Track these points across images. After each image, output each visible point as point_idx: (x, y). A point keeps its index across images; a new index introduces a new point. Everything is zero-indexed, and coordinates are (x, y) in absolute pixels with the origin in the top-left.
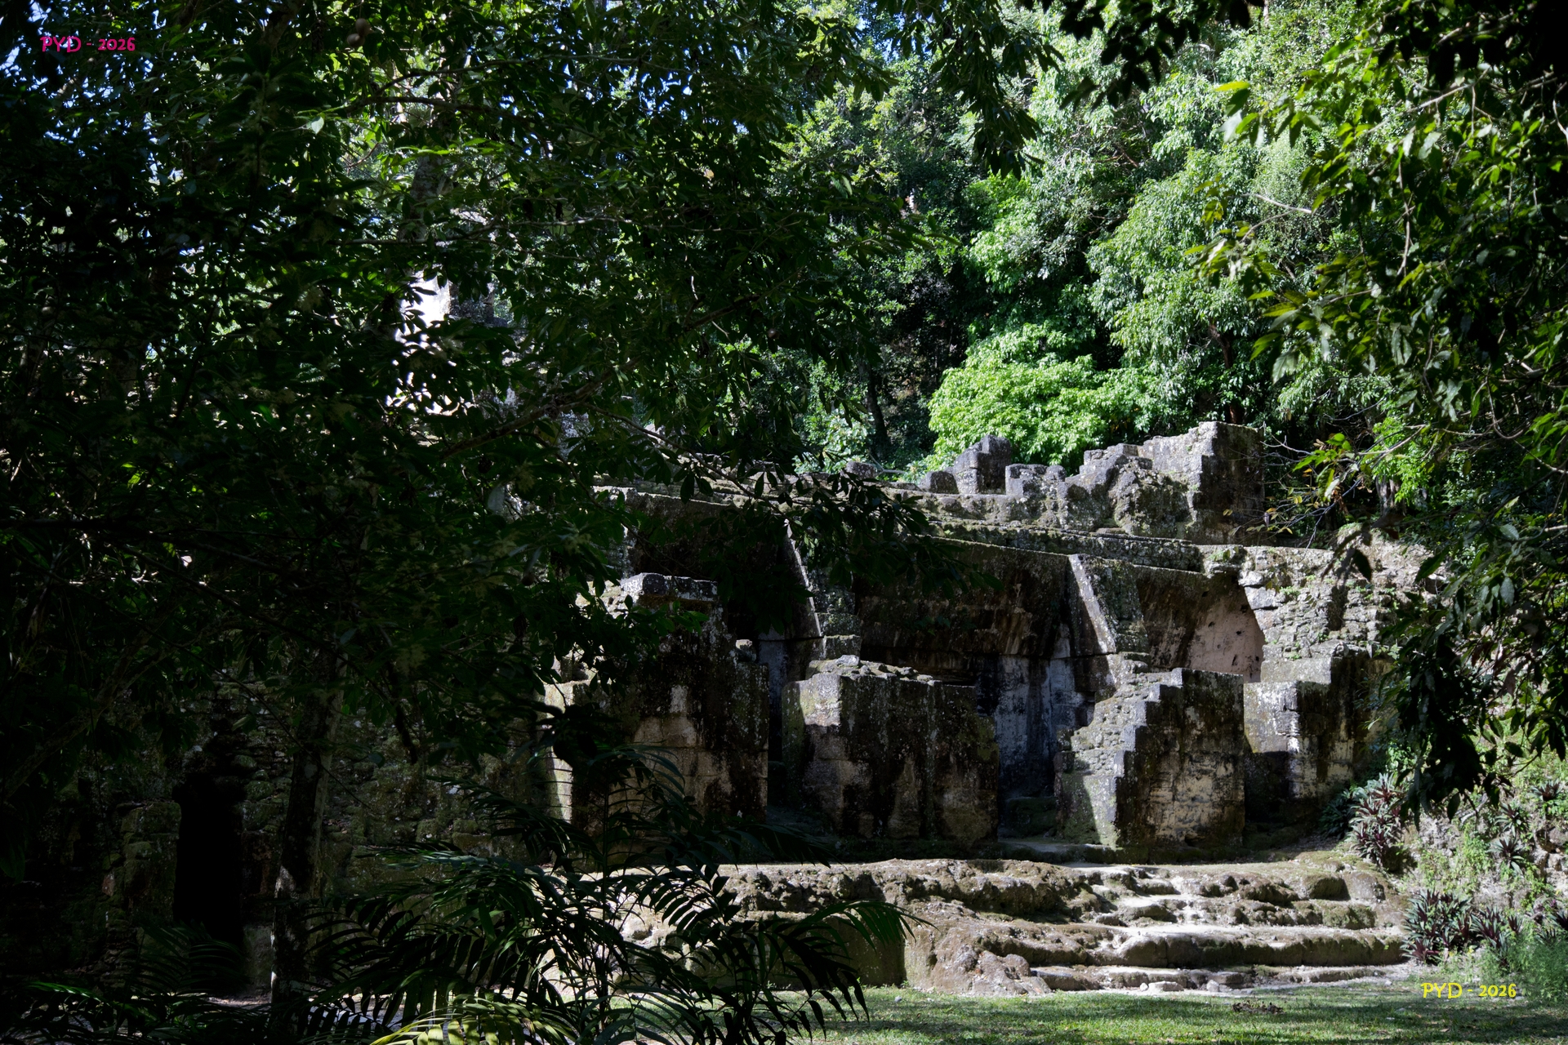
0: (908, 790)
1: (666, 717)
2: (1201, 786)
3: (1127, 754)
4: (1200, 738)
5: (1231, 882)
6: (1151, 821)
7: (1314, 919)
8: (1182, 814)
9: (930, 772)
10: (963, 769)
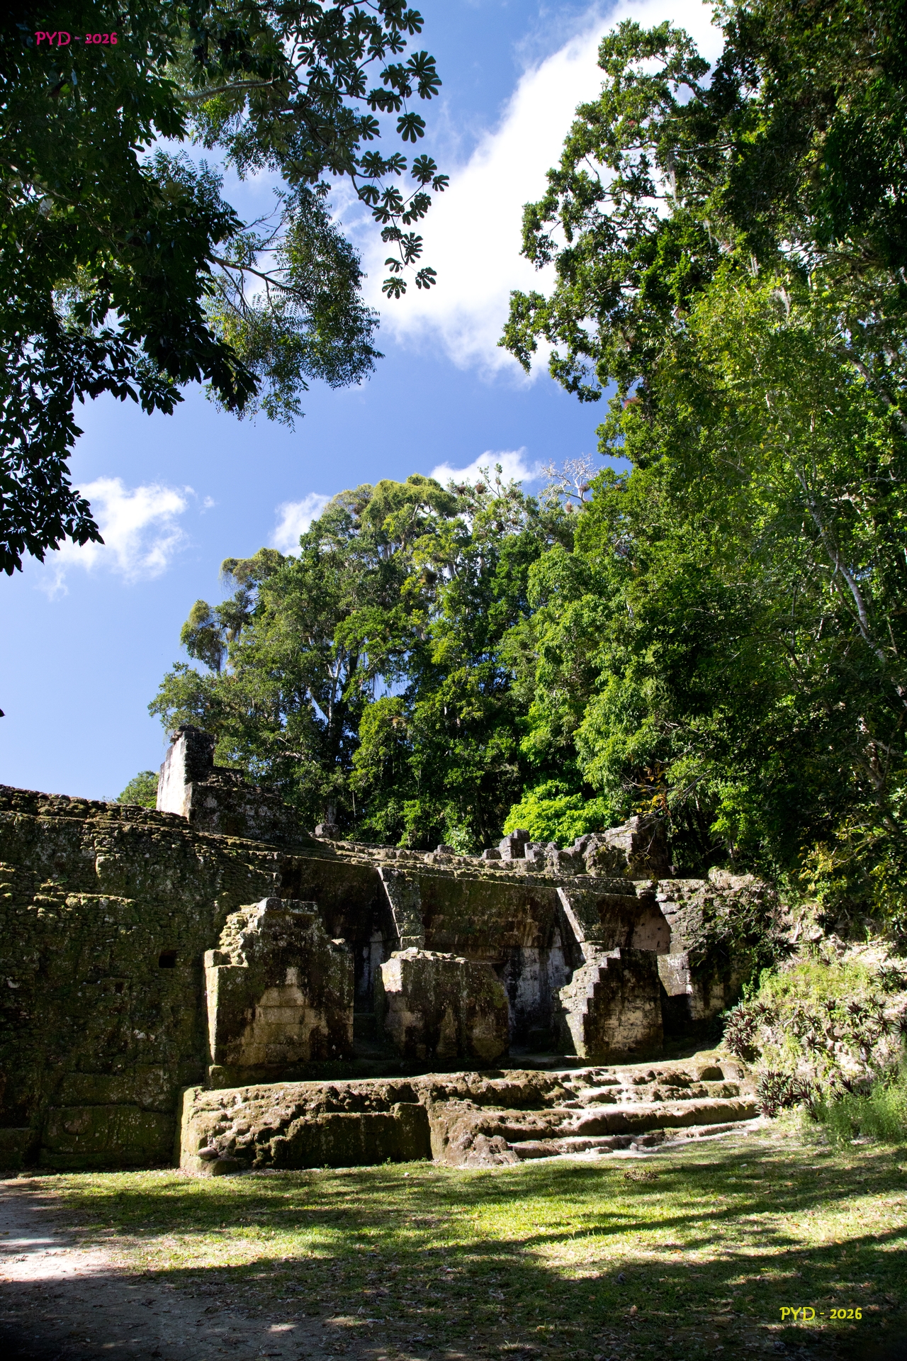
0: (449, 1027)
1: (283, 987)
2: (636, 1017)
3: (589, 1000)
4: (633, 989)
5: (651, 1074)
6: (606, 1039)
7: (703, 1094)
8: (625, 1033)
9: (463, 1016)
10: (484, 1013)
